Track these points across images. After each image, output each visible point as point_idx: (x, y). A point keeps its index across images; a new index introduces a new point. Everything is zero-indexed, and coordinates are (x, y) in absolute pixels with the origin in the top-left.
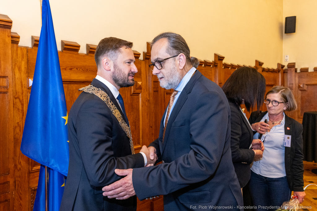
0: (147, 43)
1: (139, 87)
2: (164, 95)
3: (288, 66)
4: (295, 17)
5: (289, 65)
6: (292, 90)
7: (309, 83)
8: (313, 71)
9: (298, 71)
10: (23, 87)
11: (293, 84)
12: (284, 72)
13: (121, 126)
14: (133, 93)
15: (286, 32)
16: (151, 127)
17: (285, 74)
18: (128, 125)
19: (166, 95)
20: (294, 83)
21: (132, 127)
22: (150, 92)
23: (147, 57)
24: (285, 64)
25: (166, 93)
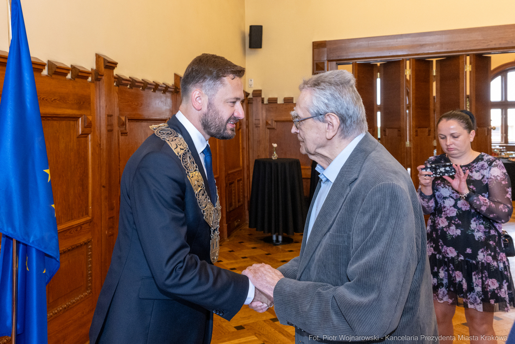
0: (96, 54)
1: (89, 124)
2: (118, 137)
3: (253, 94)
4: (261, 27)
5: (255, 93)
6: (259, 128)
7: (279, 118)
8: (283, 103)
9: (266, 102)
11: (259, 120)
12: (248, 103)
14: (82, 134)
15: (251, 47)
16: (104, 187)
17: (249, 105)
19: (120, 136)
20: (260, 118)
21: (79, 187)
22: (102, 132)
23: (99, 77)
24: (250, 91)
25: (121, 133)
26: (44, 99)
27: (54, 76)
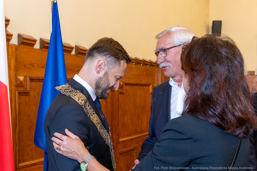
2: (118, 95)
4: (220, 22)
10: (12, 85)
13: (100, 132)
18: (108, 132)
19: (119, 95)
26: (73, 70)
27: (79, 55)
